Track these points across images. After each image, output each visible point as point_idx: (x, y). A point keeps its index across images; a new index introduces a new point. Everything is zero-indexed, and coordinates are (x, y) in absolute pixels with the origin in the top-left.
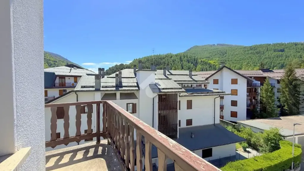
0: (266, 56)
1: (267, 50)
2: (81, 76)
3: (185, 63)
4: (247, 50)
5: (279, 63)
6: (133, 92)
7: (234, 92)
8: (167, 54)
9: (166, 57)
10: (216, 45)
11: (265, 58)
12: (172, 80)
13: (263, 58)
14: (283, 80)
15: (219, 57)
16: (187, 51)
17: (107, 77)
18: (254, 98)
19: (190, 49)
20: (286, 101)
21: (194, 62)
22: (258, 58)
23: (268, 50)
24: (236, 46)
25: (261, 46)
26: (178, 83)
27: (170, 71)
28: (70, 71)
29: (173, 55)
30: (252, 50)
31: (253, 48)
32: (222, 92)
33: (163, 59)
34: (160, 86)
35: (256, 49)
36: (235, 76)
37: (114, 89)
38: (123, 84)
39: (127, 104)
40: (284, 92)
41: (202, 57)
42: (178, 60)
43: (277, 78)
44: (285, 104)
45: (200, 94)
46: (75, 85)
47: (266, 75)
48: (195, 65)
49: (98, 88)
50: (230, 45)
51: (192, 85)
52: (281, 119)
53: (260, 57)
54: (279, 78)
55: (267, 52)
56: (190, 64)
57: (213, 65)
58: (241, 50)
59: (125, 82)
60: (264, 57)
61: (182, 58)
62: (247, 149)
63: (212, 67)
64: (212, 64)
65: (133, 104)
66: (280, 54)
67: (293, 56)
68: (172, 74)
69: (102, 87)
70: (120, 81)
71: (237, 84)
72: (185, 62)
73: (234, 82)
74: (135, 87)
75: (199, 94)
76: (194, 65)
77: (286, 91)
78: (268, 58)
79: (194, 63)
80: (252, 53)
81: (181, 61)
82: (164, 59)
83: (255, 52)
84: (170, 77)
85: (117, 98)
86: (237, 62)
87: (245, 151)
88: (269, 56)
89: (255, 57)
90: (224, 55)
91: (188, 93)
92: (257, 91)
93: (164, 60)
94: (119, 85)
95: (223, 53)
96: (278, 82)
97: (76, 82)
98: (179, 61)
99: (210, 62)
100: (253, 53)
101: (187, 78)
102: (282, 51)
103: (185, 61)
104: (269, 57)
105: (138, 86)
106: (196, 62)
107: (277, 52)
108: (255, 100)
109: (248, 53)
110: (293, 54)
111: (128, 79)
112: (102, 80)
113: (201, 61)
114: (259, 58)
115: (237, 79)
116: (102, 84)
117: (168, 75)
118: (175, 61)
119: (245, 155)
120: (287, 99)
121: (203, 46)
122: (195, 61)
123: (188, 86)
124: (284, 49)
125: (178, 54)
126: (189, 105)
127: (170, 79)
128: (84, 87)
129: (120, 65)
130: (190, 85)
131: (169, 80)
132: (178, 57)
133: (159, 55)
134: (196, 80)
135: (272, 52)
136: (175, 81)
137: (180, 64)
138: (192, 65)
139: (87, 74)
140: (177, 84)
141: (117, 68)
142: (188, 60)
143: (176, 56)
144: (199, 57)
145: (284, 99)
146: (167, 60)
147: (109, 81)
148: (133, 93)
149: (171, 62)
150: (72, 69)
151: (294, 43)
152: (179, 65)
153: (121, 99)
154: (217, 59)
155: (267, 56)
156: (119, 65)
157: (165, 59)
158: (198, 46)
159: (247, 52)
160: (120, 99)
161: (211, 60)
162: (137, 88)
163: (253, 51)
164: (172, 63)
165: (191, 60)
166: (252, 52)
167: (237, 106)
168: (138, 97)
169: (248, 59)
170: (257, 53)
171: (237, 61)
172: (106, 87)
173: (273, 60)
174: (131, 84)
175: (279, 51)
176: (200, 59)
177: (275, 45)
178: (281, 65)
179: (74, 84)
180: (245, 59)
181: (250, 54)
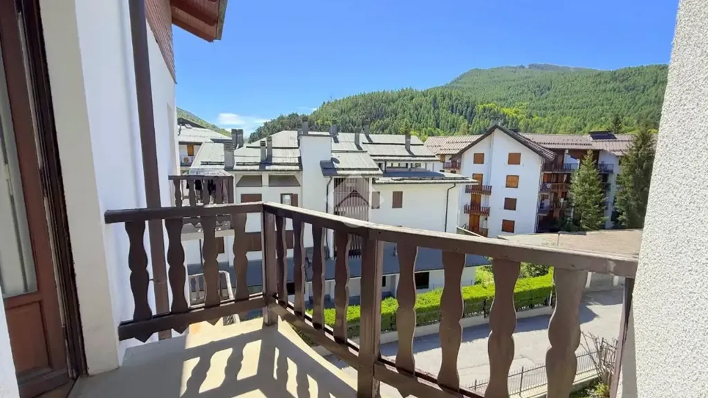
0: (650, 98)
1: (655, 82)
2: (200, 144)
3: (443, 113)
4: (603, 81)
6: (292, 174)
7: (512, 182)
8: (403, 90)
9: (399, 97)
10: (527, 67)
11: (647, 102)
12: (366, 154)
13: (640, 103)
14: (627, 158)
15: (531, 99)
16: (453, 82)
17: (247, 147)
18: (564, 195)
19: (461, 77)
20: (626, 202)
21: (467, 110)
22: (628, 101)
23: (658, 81)
24: (579, 70)
25: (639, 71)
26: (375, 160)
27: (371, 136)
28: (180, 132)
29: (417, 92)
30: (616, 79)
31: (618, 76)
32: (463, 178)
33: (391, 103)
34: (338, 162)
35: (627, 79)
36: (516, 148)
37: (257, 167)
38: (274, 160)
39: (282, 195)
41: (486, 99)
42: (428, 107)
43: (618, 154)
44: (623, 208)
45: (416, 181)
46: (190, 161)
48: (468, 117)
49: (229, 165)
51: (407, 164)
53: (634, 99)
54: (622, 154)
55: (653, 88)
56: (455, 116)
57: (513, 119)
58: (589, 82)
59: (278, 156)
60: (643, 100)
61: (439, 99)
63: (510, 124)
64: (510, 116)
65: (291, 194)
68: (371, 143)
69: (237, 165)
70: (270, 154)
71: (519, 164)
72: (445, 110)
73: (514, 159)
74: (296, 165)
76: (465, 117)
77: (628, 181)
78: (655, 102)
79: (466, 114)
80: (615, 90)
81: (436, 107)
82: (394, 102)
83: (622, 86)
84: (364, 147)
85: (263, 184)
86: (574, 111)
88: (656, 97)
89: (620, 99)
90: (544, 95)
91: (394, 178)
92: (570, 181)
93: (393, 106)
94: (266, 161)
95: (542, 89)
97: (191, 154)
98: (430, 109)
99: (506, 110)
100: (617, 90)
101: (401, 151)
103: (443, 108)
104: (657, 99)
105: (300, 164)
106: (472, 113)
108: (565, 200)
109: (604, 88)
111: (284, 150)
112: (237, 152)
113: (484, 109)
114: (630, 103)
115: (520, 154)
116: (237, 160)
117: (363, 143)
118: (421, 107)
121: (493, 70)
122: (469, 109)
123: (399, 167)
125: (428, 90)
126: (398, 200)
127: (363, 152)
128: (207, 163)
129: (290, 116)
130: (403, 164)
131: (362, 154)
132: (430, 99)
133: (384, 92)
134: (415, 154)
136: (371, 156)
137: (433, 116)
138: (461, 117)
139: (212, 140)
140: (373, 161)
141: (282, 123)
142: (453, 106)
143: (425, 94)
144: (479, 99)
145: (623, 197)
146: (400, 105)
147: (249, 155)
148: (294, 176)
149: (410, 109)
150: (183, 127)
152: (431, 118)
153: (272, 184)
154: (526, 103)
156: (287, 115)
157: (396, 103)
158: (480, 70)
159: (602, 87)
160: (270, 186)
161: (507, 108)
162: (297, 168)
163: (618, 83)
164: (412, 111)
165: (460, 106)
166: (615, 87)
167: (515, 209)
168: (300, 183)
169: (602, 105)
170: (627, 89)
171: (574, 108)
172: (244, 164)
174: (288, 161)
176: (482, 104)
179: (187, 158)
180: (595, 105)
181: (611, 91)
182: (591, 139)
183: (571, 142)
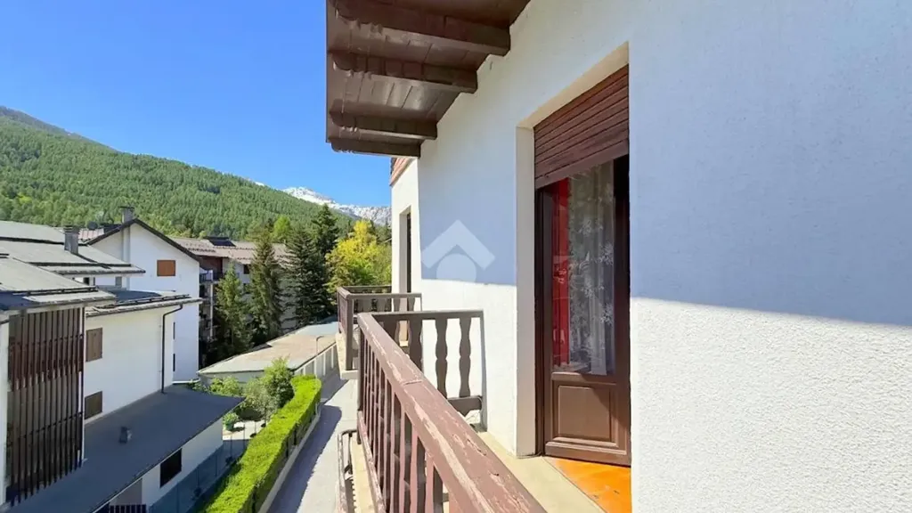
1: (182, 181)
4: (122, 165)
5: (211, 222)
11: (178, 201)
13: (171, 202)
14: (256, 266)
20: (261, 312)
22: (158, 197)
23: (185, 180)
24: (78, 139)
25: (164, 164)
30: (138, 167)
31: (141, 163)
32: (184, 297)
35: (152, 169)
36: (168, 254)
40: (258, 294)
43: (244, 262)
44: (262, 318)
47: (221, 252)
50: (55, 129)
52: (270, 346)
53: (164, 195)
54: (248, 262)
55: (182, 187)
58: (103, 161)
60: (173, 198)
62: (236, 426)
66: (212, 198)
67: (236, 209)
71: (174, 274)
75: (128, 305)
77: (261, 289)
78: (186, 203)
80: (140, 180)
83: (148, 176)
87: (233, 430)
88: (186, 198)
90: (28, 162)
92: (206, 294)
96: (246, 269)
100: (143, 180)
102: (216, 191)
104: (187, 200)
107: (204, 190)
109: (125, 174)
110: (236, 205)
114: (160, 200)
115: (174, 262)
119: (238, 436)
120: (264, 307)
124: (219, 188)
126: (94, 346)
135: (193, 190)
145: (259, 307)
151: (236, 178)
155: (182, 197)
159: (124, 173)
163: (143, 172)
166: (140, 176)
170: (153, 181)
173: (196, 211)
175: (209, 191)
177: (200, 171)
178: (216, 227)
180: (117, 195)
181: (135, 180)
182: (211, 245)
183: (197, 247)
